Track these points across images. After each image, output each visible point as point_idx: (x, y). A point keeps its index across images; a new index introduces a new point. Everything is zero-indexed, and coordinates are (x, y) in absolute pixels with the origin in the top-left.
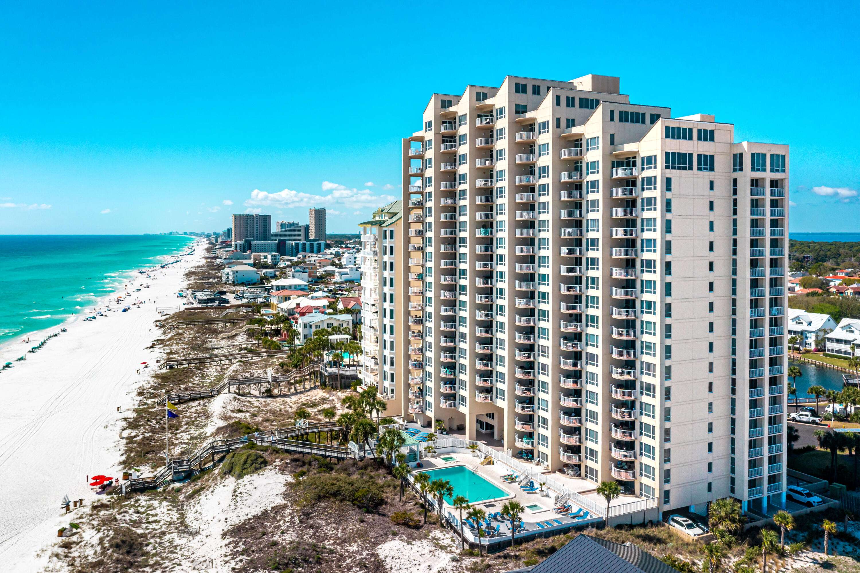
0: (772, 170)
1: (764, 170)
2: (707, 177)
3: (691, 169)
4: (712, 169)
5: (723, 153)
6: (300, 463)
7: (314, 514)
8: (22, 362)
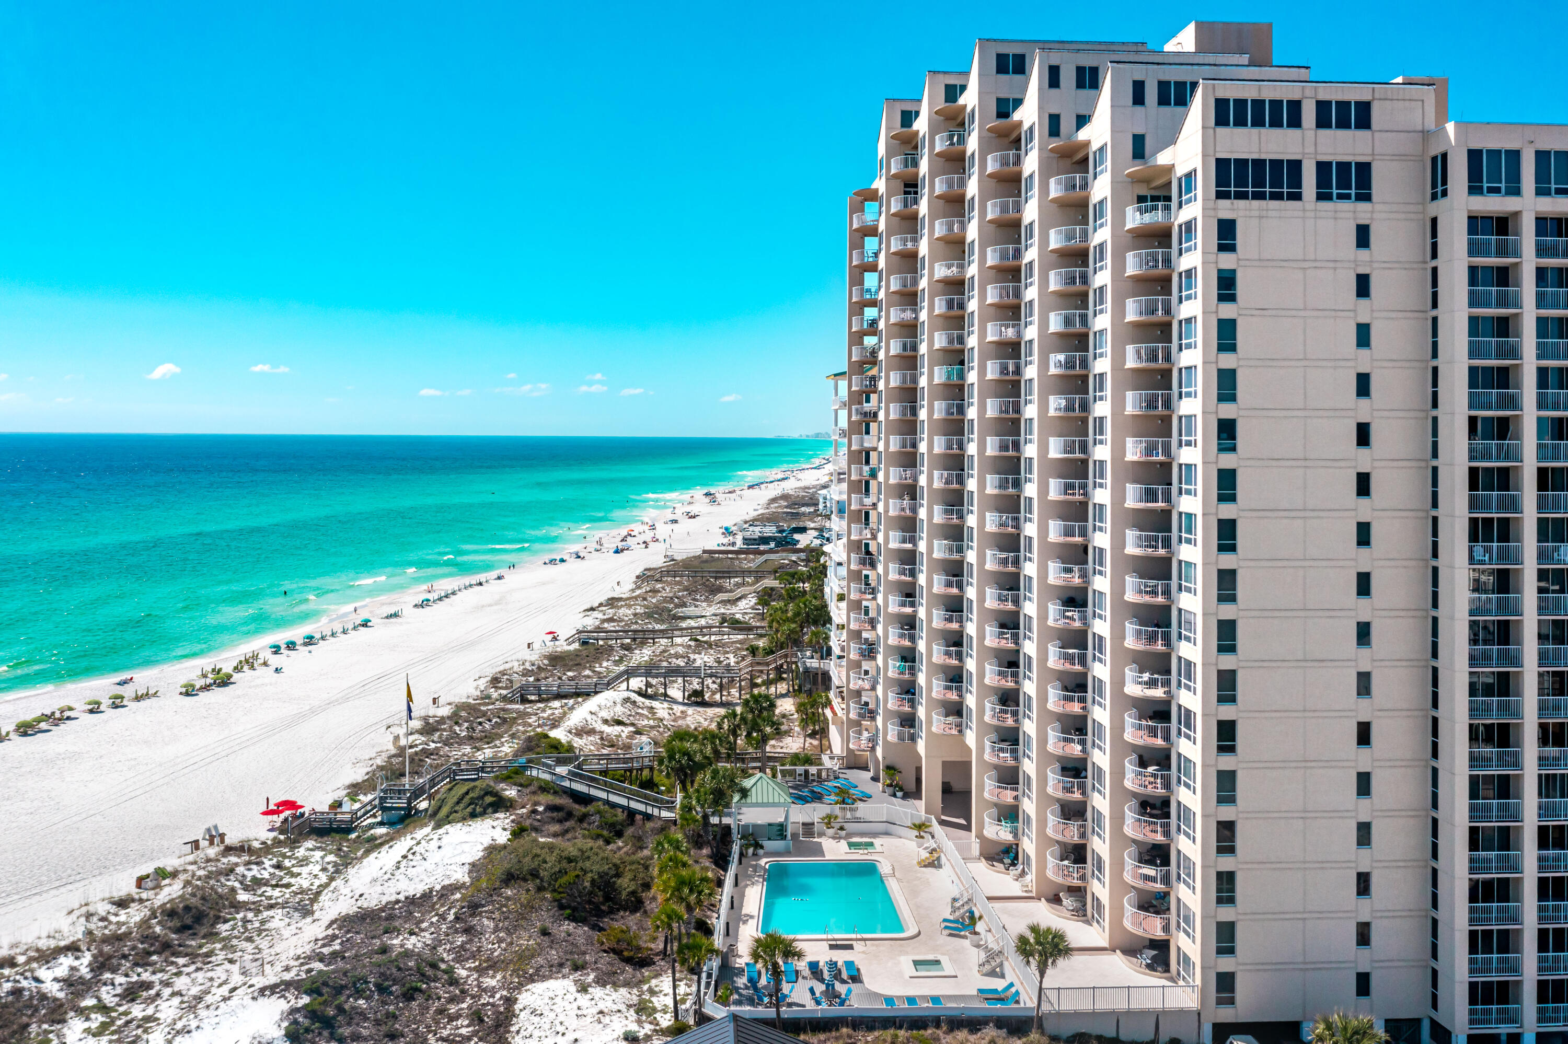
0: (1540, 192)
1: (1515, 191)
2: (1350, 215)
3: (1297, 197)
4: (1367, 198)
5: (1401, 157)
6: (561, 815)
7: (486, 909)
8: (393, 620)
